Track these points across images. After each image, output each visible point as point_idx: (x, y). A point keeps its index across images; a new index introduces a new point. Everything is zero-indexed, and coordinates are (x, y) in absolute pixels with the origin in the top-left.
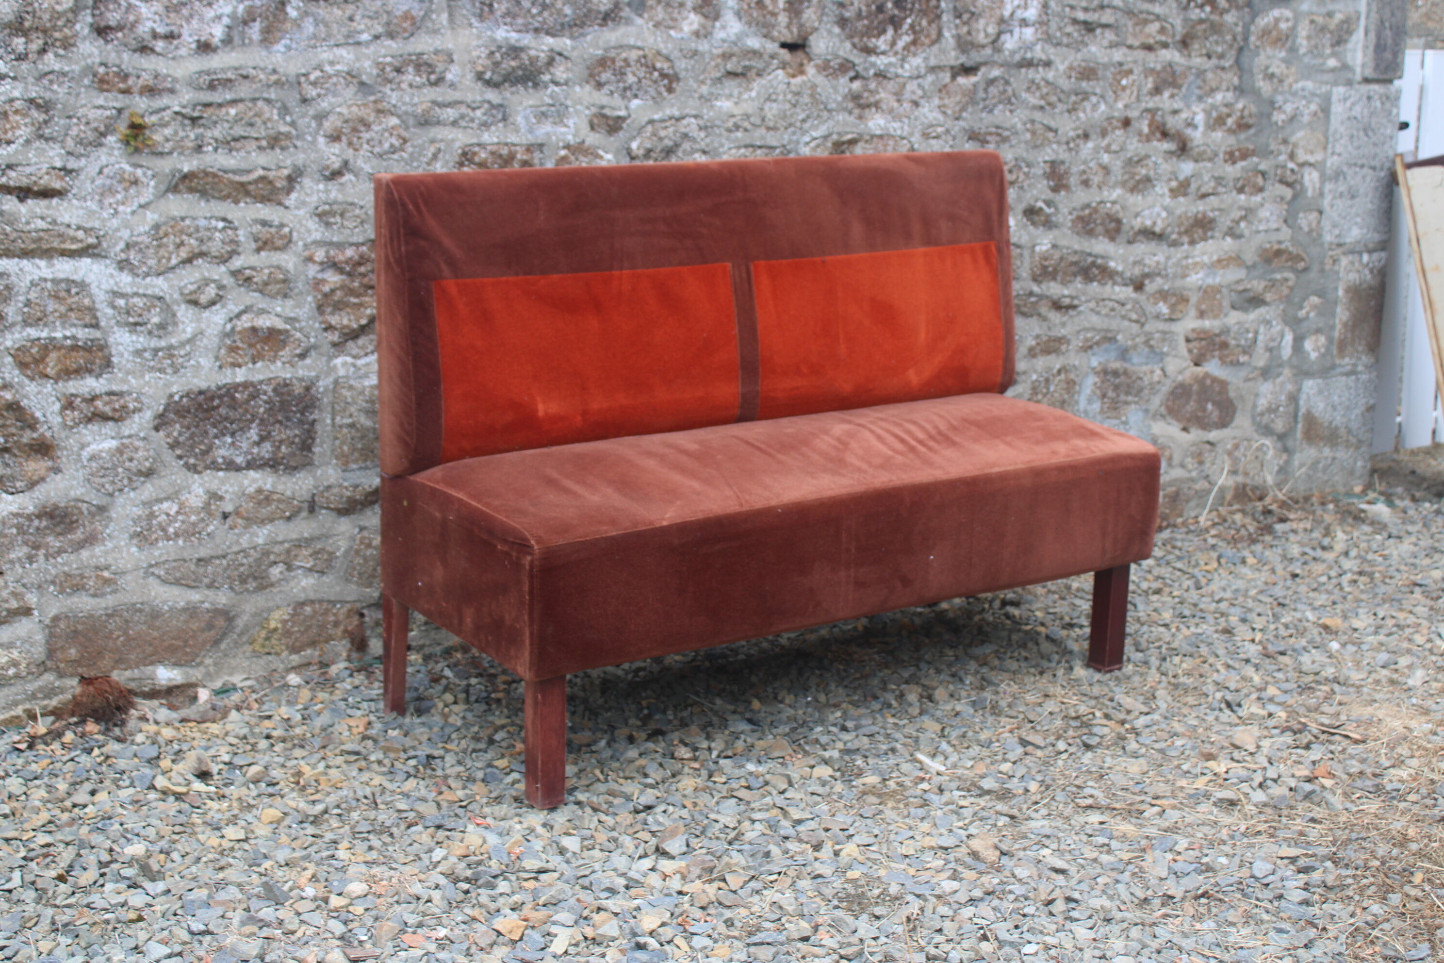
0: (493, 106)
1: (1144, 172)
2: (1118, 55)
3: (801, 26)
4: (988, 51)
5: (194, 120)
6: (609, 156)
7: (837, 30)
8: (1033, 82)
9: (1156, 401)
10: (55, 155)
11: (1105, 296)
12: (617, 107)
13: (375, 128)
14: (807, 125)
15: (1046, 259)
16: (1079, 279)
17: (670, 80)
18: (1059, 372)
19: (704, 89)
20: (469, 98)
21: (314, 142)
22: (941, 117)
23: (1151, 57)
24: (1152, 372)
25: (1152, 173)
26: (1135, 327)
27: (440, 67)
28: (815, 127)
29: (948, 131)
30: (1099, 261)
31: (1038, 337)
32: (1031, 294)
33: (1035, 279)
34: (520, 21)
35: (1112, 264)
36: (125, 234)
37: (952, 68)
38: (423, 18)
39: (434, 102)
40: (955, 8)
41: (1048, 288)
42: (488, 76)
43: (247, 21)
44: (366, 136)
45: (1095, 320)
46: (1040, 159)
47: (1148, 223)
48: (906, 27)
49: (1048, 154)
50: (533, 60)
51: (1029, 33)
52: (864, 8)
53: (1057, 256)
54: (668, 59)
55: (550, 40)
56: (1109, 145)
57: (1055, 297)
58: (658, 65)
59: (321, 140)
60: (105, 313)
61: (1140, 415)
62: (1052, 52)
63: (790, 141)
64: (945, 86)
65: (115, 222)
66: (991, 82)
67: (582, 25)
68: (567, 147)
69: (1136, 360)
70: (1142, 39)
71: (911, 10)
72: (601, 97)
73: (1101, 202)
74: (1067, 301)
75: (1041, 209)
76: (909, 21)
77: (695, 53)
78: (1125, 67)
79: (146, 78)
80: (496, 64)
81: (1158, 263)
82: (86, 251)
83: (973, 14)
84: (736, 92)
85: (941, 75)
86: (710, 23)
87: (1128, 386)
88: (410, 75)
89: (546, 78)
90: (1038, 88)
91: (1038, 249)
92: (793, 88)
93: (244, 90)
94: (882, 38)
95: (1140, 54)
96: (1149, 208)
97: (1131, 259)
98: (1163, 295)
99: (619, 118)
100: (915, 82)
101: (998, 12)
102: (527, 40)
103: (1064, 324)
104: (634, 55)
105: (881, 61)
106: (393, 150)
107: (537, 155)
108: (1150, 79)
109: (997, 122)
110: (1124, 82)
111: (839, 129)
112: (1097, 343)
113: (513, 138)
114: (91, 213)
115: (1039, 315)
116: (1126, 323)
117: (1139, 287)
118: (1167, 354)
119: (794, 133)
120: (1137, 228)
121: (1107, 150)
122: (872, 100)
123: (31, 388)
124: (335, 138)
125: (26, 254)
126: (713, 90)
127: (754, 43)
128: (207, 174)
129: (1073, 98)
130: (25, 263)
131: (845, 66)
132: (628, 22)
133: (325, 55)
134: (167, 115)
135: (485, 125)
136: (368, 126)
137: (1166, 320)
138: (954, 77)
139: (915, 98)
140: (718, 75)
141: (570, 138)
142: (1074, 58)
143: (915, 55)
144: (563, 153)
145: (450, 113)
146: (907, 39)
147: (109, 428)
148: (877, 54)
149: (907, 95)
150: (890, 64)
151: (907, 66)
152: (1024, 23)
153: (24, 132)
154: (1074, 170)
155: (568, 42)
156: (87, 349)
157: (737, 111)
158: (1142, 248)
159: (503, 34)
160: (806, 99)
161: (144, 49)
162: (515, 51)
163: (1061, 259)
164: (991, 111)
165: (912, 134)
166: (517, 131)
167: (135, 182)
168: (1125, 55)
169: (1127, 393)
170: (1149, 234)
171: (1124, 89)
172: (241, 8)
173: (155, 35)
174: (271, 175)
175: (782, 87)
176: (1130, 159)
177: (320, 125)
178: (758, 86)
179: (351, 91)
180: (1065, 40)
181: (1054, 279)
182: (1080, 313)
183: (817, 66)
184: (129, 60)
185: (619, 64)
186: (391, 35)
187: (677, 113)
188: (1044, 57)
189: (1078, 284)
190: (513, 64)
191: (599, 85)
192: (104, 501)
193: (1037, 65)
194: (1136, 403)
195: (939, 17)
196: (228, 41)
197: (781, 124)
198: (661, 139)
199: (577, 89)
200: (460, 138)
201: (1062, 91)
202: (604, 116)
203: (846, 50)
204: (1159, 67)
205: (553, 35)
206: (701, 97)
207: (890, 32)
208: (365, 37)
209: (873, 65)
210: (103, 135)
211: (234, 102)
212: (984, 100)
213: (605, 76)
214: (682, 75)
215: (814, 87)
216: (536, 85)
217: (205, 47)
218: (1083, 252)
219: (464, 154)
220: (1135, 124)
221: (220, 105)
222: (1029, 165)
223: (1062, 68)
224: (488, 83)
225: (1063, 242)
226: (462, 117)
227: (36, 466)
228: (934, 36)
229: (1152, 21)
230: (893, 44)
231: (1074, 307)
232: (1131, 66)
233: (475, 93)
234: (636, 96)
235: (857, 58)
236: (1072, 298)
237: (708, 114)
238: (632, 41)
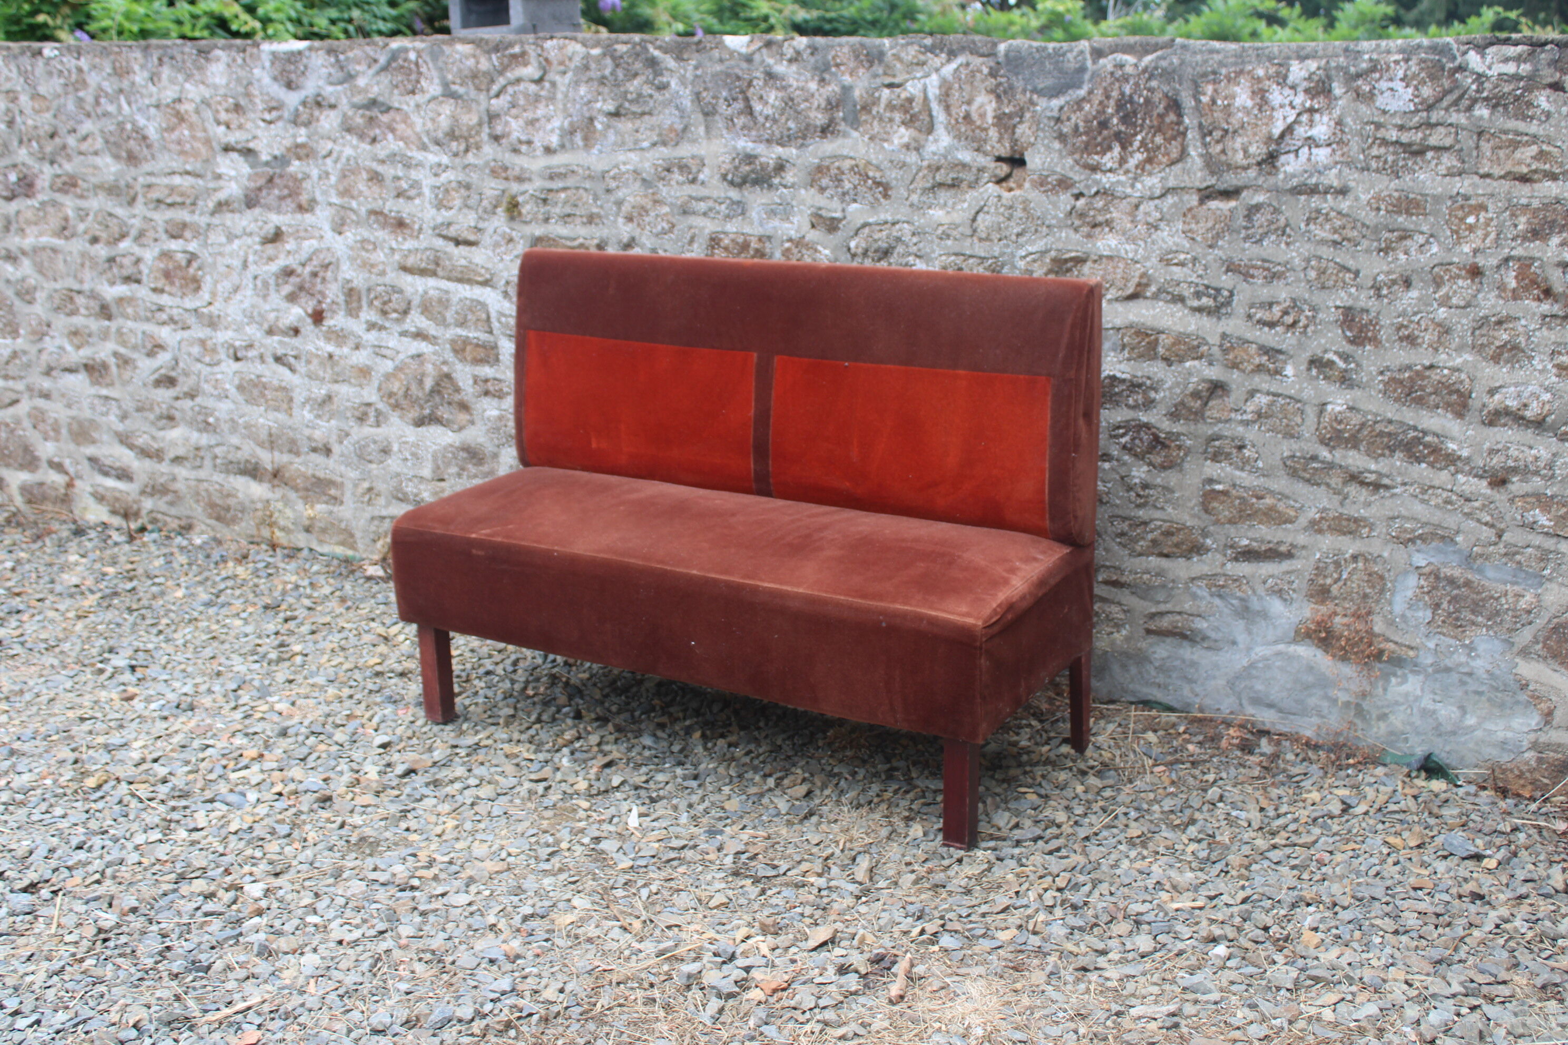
0: (733, 203)
1: (1505, 337)
2: (1462, 185)
3: (1014, 142)
4: (1252, 173)
5: (545, 201)
6: (827, 252)
7: (1057, 145)
8: (1318, 211)
9: (1525, 636)
10: (470, 218)
11: (1436, 483)
12: (834, 208)
13: (652, 214)
14: (1022, 240)
15: (1340, 422)
16: (1399, 454)
17: (885, 189)
18: (1355, 558)
19: (914, 198)
20: (715, 194)
21: (615, 222)
22: (1187, 245)
23: (1523, 193)
24: (1519, 596)
25: (1522, 340)
26: (1487, 534)
27: (694, 170)
28: (1032, 243)
29: (1195, 259)
30: (1428, 439)
31: (1324, 510)
32: (1314, 458)
33: (1324, 442)
34: (754, 133)
35: (1452, 446)
36: (505, 274)
37: (1199, 190)
38: (685, 129)
39: (691, 197)
40: (1200, 126)
41: (1345, 457)
42: (729, 177)
43: (572, 132)
44: (647, 219)
45: (1418, 508)
46: (1331, 304)
47: (1513, 404)
48: (1136, 144)
49: (1342, 298)
50: (764, 167)
51: (1322, 155)
52: (1081, 124)
53: (1356, 420)
54: (878, 168)
55: (779, 150)
56: (1448, 297)
57: (1354, 469)
58: (871, 174)
59: (621, 220)
60: (495, 325)
61: (1497, 645)
62: (1352, 178)
63: (1002, 254)
64: (1190, 210)
65: (501, 266)
66: (1257, 208)
67: (804, 137)
68: (790, 240)
69: (1490, 573)
70: (1508, 167)
71: (1142, 126)
72: (821, 201)
73: (1431, 367)
74: (1372, 478)
75: (1331, 363)
76: (1139, 137)
77: (904, 165)
78: (1473, 202)
79: (517, 171)
80: (736, 168)
81: (1537, 459)
82: (486, 283)
83: (1226, 131)
84: (950, 203)
85: (1186, 197)
86: (922, 137)
87: (1476, 603)
88: (677, 176)
89: (776, 181)
90: (1327, 219)
91: (1329, 407)
92: (1004, 201)
93: (570, 182)
94: (1109, 155)
95: (1506, 185)
96: (1516, 385)
97: (1487, 445)
98: (1543, 501)
99: (833, 219)
100: (1152, 204)
101: (1264, 130)
102: (760, 149)
103: (1368, 504)
104: (847, 164)
105: (1106, 180)
106: (664, 232)
107: (768, 245)
108: (1523, 219)
109: (1264, 255)
110: (1471, 220)
111: (1060, 246)
112: (1420, 537)
113: (747, 230)
114: (489, 258)
115: (1328, 485)
116: (1472, 524)
117: (1499, 481)
118: (1550, 580)
119: (1007, 246)
120: (1491, 407)
121: (1445, 302)
122: (1100, 219)
123: (459, 366)
124: (630, 219)
125: (460, 280)
126: (924, 198)
127: (965, 156)
128: (549, 239)
129: (1388, 235)
130: (460, 287)
131: (1064, 183)
132: (845, 135)
133: (621, 157)
134: (527, 196)
135: (728, 217)
136: (647, 212)
137: (1547, 534)
138: (1202, 201)
139: (1150, 220)
140: (929, 185)
141: (793, 233)
142: (1387, 186)
143: (1150, 174)
144: (787, 245)
145: (702, 206)
146: (1139, 157)
147: (495, 402)
148: (1104, 172)
149: (1140, 216)
150: (1118, 182)
151: (1139, 186)
152: (1311, 142)
153: (458, 203)
154: (1385, 321)
155: (794, 151)
156: (484, 346)
157: (946, 220)
158: (1506, 434)
159: (744, 144)
160: (1019, 213)
161: (516, 151)
162: (750, 158)
163: (1363, 425)
164: (1260, 241)
165: (1147, 258)
166: (752, 223)
167: (511, 240)
168: (1474, 185)
169: (1473, 612)
170: (1517, 418)
171: (1471, 228)
172: (566, 124)
173: (520, 142)
174: (587, 243)
175: (993, 200)
176: (1486, 317)
177: (619, 209)
178: (970, 199)
179: (638, 184)
180: (1374, 164)
181: (1355, 447)
182: (1393, 495)
183: (1032, 181)
184: (509, 158)
185: (834, 171)
186: (664, 144)
187: (889, 218)
188: (1336, 184)
189: (1398, 460)
190: (747, 168)
191: (822, 190)
192: (495, 450)
193: (1326, 193)
194: (1489, 628)
195: (1184, 134)
196: (563, 146)
197: (995, 236)
198: (876, 241)
199: (803, 191)
200: (709, 226)
201: (1363, 225)
202: (821, 216)
203: (1066, 166)
204: (1536, 203)
205: (783, 145)
206: (912, 205)
207: (1117, 149)
208: (645, 144)
209: (1097, 182)
210: (496, 207)
211: (565, 189)
212: (1246, 228)
213: (825, 182)
214: (894, 183)
215: (1026, 202)
216: (770, 186)
217: (548, 150)
218: (1402, 423)
219: (712, 239)
220: (1491, 276)
221: (557, 191)
222: (1313, 309)
223: (1364, 198)
224: (732, 183)
225: (1364, 406)
226: (711, 209)
227: (463, 417)
228: (1175, 154)
229: (1527, 144)
230: (1122, 161)
231: (1387, 487)
232: (1481, 200)
233: (719, 190)
234: (855, 201)
235: (1078, 175)
236: (1380, 474)
237: (919, 221)
238: (845, 152)
